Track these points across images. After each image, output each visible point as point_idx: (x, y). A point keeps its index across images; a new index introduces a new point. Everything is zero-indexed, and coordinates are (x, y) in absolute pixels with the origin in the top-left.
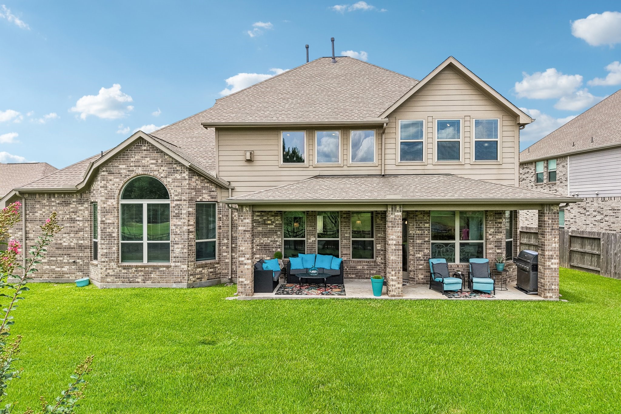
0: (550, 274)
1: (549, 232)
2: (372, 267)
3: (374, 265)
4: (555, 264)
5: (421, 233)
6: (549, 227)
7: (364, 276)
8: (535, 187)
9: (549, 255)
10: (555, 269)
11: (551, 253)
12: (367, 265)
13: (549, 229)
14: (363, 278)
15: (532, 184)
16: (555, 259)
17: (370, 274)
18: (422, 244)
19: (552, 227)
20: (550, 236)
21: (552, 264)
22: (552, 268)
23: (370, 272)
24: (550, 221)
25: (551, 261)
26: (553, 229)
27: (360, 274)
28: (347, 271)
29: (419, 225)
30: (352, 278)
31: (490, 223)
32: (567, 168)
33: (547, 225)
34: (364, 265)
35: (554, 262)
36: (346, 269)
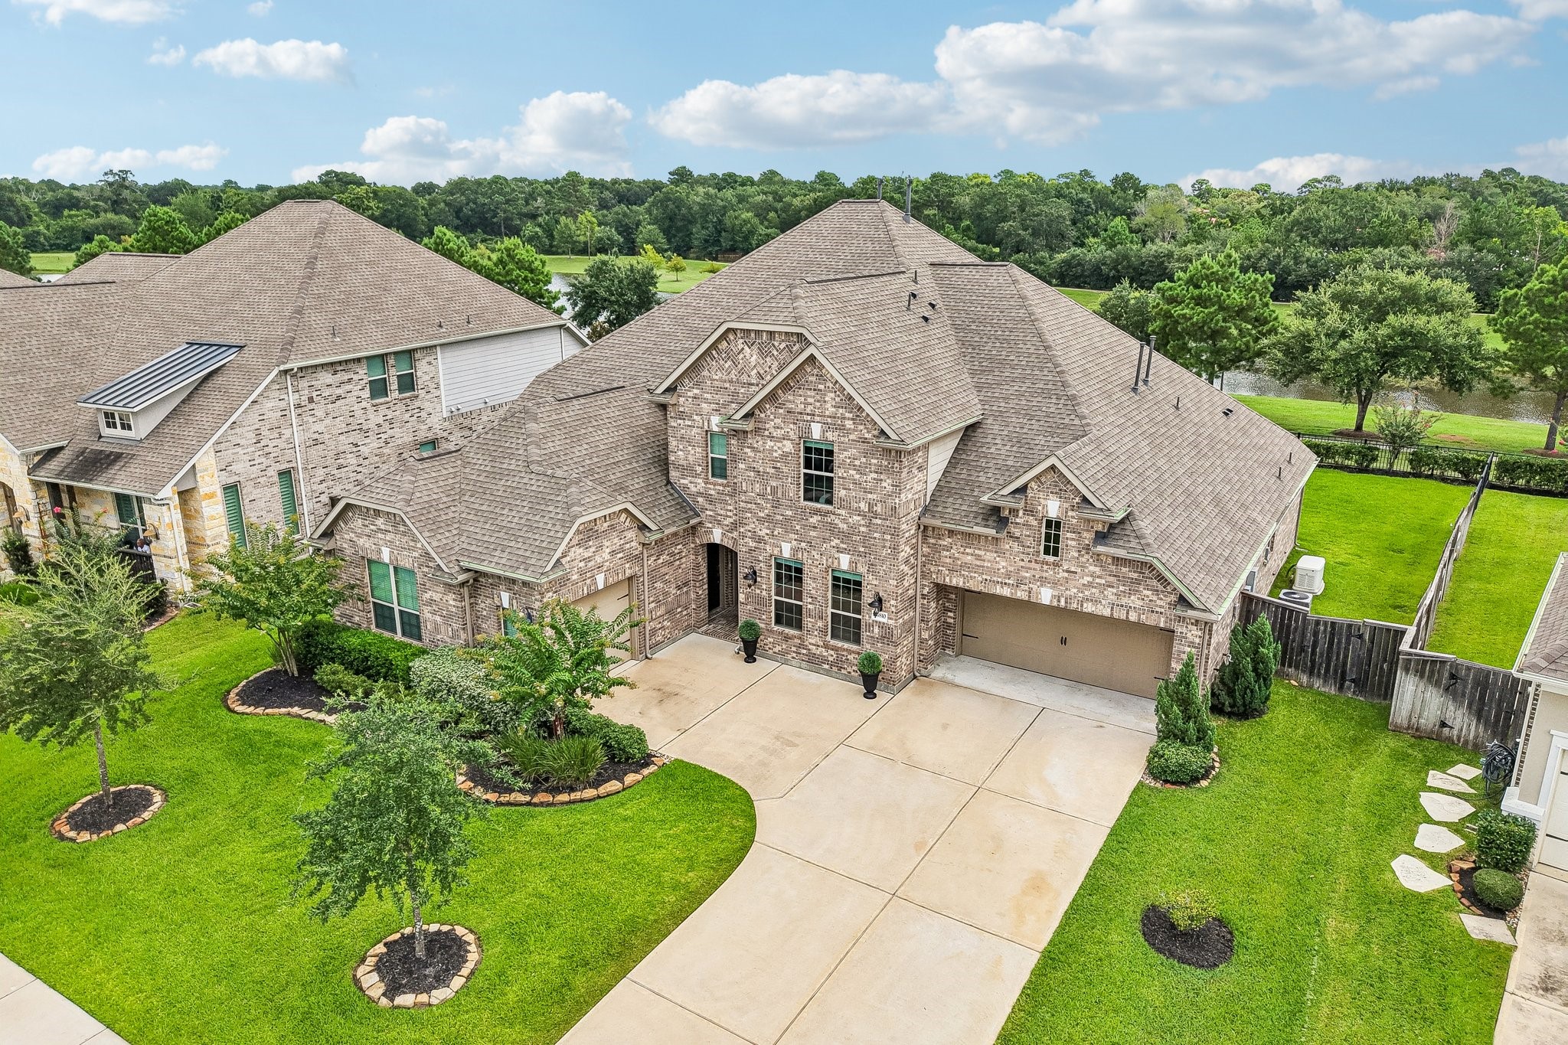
8: (371, 410)
15: (364, 404)
32: (436, 367)
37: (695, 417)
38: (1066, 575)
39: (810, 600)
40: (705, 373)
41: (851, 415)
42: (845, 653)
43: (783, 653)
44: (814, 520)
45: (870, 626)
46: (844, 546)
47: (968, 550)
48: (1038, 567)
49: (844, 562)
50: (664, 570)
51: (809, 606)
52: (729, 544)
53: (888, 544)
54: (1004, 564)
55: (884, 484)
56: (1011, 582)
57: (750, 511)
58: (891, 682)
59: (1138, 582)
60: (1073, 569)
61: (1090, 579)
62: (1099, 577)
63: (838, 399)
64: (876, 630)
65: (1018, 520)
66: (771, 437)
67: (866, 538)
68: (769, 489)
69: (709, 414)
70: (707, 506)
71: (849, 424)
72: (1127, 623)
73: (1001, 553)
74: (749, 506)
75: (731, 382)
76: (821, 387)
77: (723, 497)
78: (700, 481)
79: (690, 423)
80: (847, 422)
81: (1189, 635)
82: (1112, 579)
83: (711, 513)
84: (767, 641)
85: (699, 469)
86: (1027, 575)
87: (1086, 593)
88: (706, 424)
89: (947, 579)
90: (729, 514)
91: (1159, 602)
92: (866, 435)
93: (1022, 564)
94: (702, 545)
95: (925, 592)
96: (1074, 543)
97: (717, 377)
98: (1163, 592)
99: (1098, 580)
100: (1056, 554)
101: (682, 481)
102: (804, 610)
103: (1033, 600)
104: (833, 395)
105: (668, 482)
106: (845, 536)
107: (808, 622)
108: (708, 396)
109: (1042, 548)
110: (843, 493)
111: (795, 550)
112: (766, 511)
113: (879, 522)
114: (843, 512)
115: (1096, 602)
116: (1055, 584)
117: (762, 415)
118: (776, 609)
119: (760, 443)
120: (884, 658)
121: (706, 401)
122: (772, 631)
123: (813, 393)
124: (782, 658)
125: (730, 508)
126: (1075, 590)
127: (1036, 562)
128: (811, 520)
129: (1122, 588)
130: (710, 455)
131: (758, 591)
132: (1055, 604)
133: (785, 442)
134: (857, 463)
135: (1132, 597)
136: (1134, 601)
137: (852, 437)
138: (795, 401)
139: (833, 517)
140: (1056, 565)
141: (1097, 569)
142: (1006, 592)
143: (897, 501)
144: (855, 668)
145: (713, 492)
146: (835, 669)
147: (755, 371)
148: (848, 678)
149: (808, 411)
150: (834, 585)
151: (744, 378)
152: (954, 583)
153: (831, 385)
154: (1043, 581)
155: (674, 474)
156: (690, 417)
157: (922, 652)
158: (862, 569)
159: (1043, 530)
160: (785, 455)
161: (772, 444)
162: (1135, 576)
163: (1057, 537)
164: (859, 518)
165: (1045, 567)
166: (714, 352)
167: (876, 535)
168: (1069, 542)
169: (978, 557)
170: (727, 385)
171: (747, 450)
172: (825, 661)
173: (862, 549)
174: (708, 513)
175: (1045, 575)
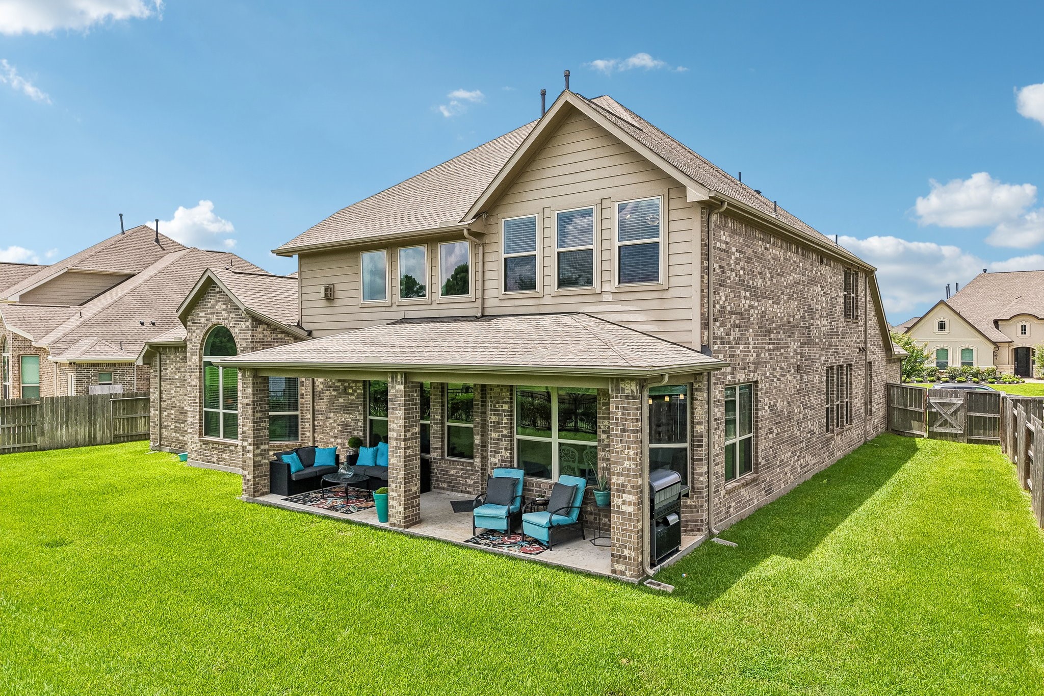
0: (620, 525)
1: (617, 436)
2: (469, 474)
3: (472, 470)
4: (630, 504)
5: (497, 420)
6: (617, 424)
7: (459, 487)
9: (618, 485)
10: (630, 514)
11: (621, 480)
12: (462, 469)
13: (617, 430)
14: (457, 491)
16: (629, 493)
17: (466, 485)
18: (498, 440)
19: (624, 425)
20: (620, 445)
21: (624, 502)
22: (623, 513)
23: (466, 481)
24: (620, 414)
25: (622, 498)
26: (624, 431)
27: (454, 483)
28: (438, 477)
29: (495, 406)
30: (443, 488)
31: (604, 408)
33: (614, 421)
34: (458, 469)
35: (627, 500)
36: (436, 473)
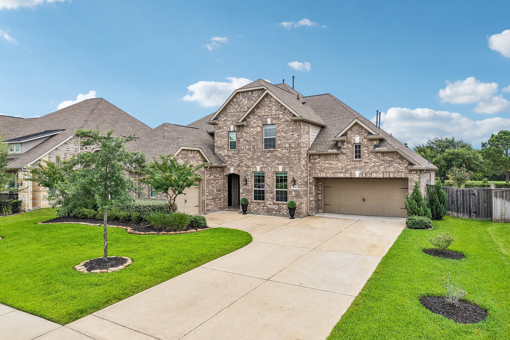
37: (225, 127)
38: (364, 164)
39: (267, 186)
40: (229, 111)
41: (282, 113)
42: (281, 205)
43: (257, 210)
44: (268, 155)
45: (291, 192)
46: (280, 162)
47: (326, 162)
48: (353, 163)
49: (280, 168)
50: (212, 182)
51: (267, 189)
52: (236, 172)
53: (297, 158)
54: (340, 165)
55: (295, 136)
56: (343, 171)
57: (245, 156)
58: (300, 213)
59: (392, 161)
60: (367, 161)
61: (374, 164)
62: (377, 162)
63: (277, 108)
64: (293, 193)
65: (344, 147)
66: (252, 127)
67: (288, 158)
68: (252, 146)
69: (230, 125)
70: (229, 160)
71: (281, 116)
72: (389, 179)
73: (339, 161)
74: (244, 154)
75: (237, 112)
76: (271, 105)
77: (235, 155)
78: (226, 151)
79: (222, 130)
80: (280, 115)
81: (414, 178)
82: (382, 162)
83: (230, 162)
84: (251, 206)
85: (226, 146)
86: (350, 167)
87: (373, 170)
88: (228, 129)
89: (319, 175)
90: (237, 161)
91: (401, 168)
92: (288, 119)
93: (347, 163)
94: (226, 176)
95: (311, 182)
96: (366, 151)
97: (233, 112)
98: (402, 163)
99: (377, 164)
100: (360, 157)
101: (219, 152)
102: (265, 191)
103: (352, 177)
104: (275, 107)
105: (214, 154)
106: (281, 159)
107: (267, 195)
108: (229, 119)
109: (354, 156)
110: (279, 142)
111: (261, 168)
112: (251, 155)
113: (293, 150)
114: (279, 149)
115: (377, 172)
116: (360, 168)
117: (249, 120)
118: (254, 194)
119: (249, 130)
120: (297, 203)
121: (229, 121)
122: (253, 202)
123: (267, 108)
124: (257, 212)
125: (237, 159)
126: (368, 169)
127: (353, 161)
128: (267, 155)
129: (386, 165)
130: (230, 141)
131: (247, 187)
132: (361, 176)
133: (258, 128)
134: (284, 130)
135: (391, 168)
136: (391, 169)
137: (282, 121)
138: (261, 112)
139: (276, 152)
140: (360, 161)
141: (376, 159)
142: (342, 175)
143: (300, 141)
144: (285, 211)
145: (230, 154)
146: (278, 213)
147: (246, 106)
148: (283, 215)
149: (266, 114)
150: (276, 179)
151: (243, 110)
152: (322, 176)
153: (274, 103)
154: (356, 168)
155: (216, 150)
156: (223, 128)
157: (311, 206)
158: (287, 170)
159: (354, 149)
160: (258, 133)
161: (253, 129)
162: (391, 159)
163: (360, 151)
164: (286, 150)
165: (356, 163)
166: (232, 103)
167: (292, 156)
168: (365, 151)
169: (330, 164)
170: (236, 114)
171: (244, 134)
172: (274, 210)
173: (287, 162)
174: (229, 162)
175: (356, 166)
